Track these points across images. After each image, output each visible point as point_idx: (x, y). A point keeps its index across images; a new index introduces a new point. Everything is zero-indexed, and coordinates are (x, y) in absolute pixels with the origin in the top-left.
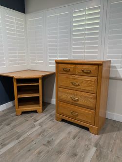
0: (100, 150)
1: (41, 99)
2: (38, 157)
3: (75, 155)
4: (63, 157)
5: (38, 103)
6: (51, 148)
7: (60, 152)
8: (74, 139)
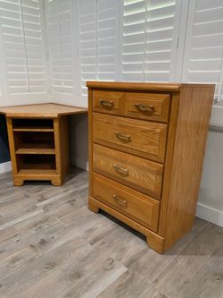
0: (133, 274)
1: (58, 159)
2: (8, 266)
3: (78, 275)
4: (54, 274)
5: (54, 167)
6: (41, 254)
7: (51, 265)
8: (92, 244)
